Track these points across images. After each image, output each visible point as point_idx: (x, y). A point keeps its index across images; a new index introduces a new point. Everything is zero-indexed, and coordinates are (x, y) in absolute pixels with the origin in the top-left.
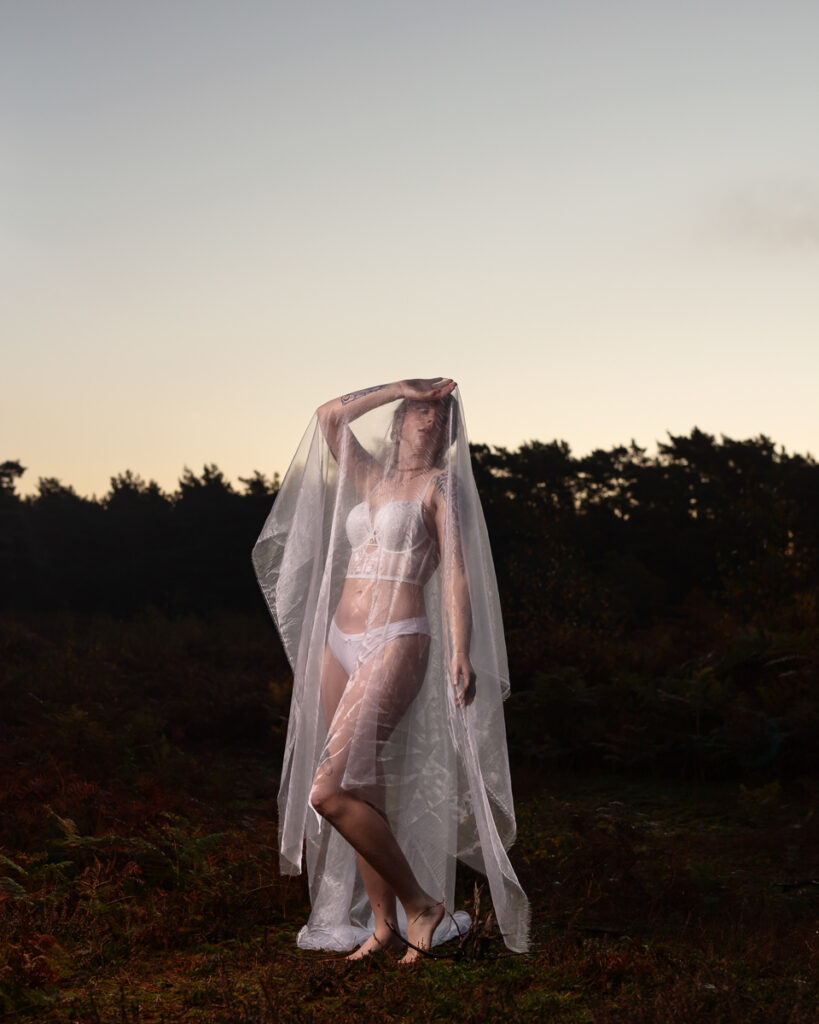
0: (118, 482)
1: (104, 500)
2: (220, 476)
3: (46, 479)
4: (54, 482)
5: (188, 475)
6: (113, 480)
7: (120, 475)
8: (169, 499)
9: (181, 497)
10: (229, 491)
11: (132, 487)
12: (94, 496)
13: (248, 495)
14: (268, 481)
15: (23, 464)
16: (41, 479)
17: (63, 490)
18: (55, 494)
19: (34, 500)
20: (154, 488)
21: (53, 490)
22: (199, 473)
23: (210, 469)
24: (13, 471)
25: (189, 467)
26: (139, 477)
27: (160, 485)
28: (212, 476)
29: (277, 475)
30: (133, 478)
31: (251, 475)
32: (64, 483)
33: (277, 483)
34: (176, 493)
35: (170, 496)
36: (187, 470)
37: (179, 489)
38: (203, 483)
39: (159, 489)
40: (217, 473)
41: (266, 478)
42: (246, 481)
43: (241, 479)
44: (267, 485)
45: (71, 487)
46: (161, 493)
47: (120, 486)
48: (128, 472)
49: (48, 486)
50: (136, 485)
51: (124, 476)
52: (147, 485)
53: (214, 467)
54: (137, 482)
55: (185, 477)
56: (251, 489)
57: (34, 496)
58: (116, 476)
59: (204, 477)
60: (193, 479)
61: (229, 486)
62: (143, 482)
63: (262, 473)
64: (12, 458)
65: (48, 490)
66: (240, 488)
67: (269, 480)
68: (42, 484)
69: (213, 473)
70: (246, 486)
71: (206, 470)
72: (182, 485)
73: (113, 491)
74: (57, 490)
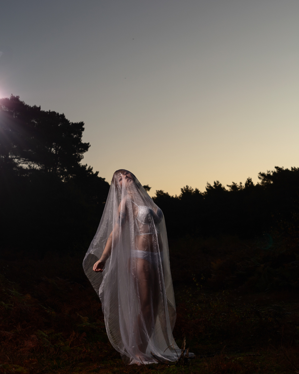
0: (184, 190)
1: (180, 197)
2: (221, 185)
5: (209, 186)
6: (182, 189)
7: (184, 187)
8: (203, 195)
9: (207, 194)
10: (224, 190)
12: (176, 195)
13: (231, 191)
14: (238, 185)
15: (149, 186)
16: (157, 191)
17: (164, 194)
18: (162, 195)
19: (155, 198)
20: (197, 191)
22: (212, 185)
23: (216, 183)
25: (209, 183)
26: (191, 187)
29: (241, 183)
30: (189, 188)
31: (231, 184)
32: (165, 192)
33: (241, 186)
35: (203, 193)
37: (206, 191)
38: (214, 188)
39: (199, 191)
40: (219, 184)
42: (230, 186)
43: (228, 186)
44: (238, 187)
45: (167, 193)
46: (200, 193)
48: (187, 186)
49: (160, 193)
50: (190, 191)
51: (186, 188)
52: (194, 190)
53: (218, 182)
54: (191, 189)
55: (208, 186)
56: (232, 189)
57: (155, 197)
58: (183, 188)
59: (214, 186)
61: (224, 188)
62: (193, 189)
63: (235, 183)
65: (159, 195)
66: (228, 189)
68: (157, 192)
69: (217, 184)
70: (230, 188)
72: (207, 189)
73: (182, 193)
74: (163, 194)
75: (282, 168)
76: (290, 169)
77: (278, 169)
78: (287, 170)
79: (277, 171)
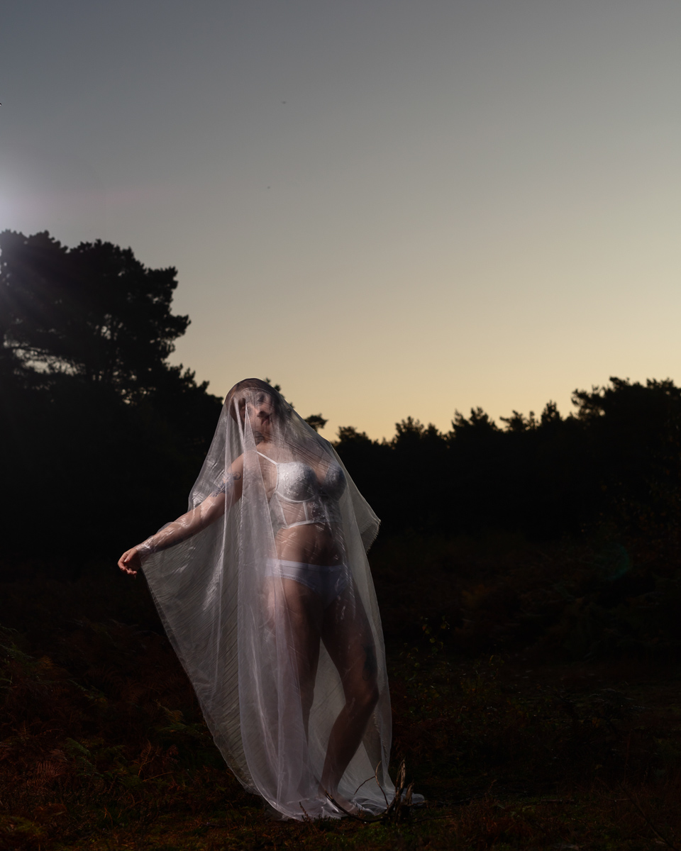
0: (402, 427)
1: (393, 443)
2: (486, 417)
3: (344, 428)
4: (350, 430)
5: (459, 418)
6: (398, 425)
7: (403, 421)
8: (445, 439)
9: (454, 436)
10: (494, 428)
11: (414, 430)
12: (384, 439)
13: (509, 431)
14: (525, 419)
15: (324, 417)
16: (340, 428)
17: (358, 435)
18: (352, 439)
19: (337, 444)
20: (432, 429)
21: (350, 437)
22: (467, 416)
23: (476, 412)
24: (317, 423)
25: (460, 411)
26: (418, 421)
27: (437, 428)
28: (478, 418)
29: (532, 414)
30: (414, 423)
31: (510, 415)
32: (359, 431)
33: (532, 420)
34: (450, 433)
35: (445, 436)
36: (457, 414)
37: (453, 430)
38: (471, 423)
39: (437, 431)
40: (483, 414)
41: (523, 417)
42: (507, 420)
43: (502, 419)
44: (525, 422)
45: (364, 433)
46: (438, 433)
47: (404, 430)
48: (409, 418)
49: (347, 434)
50: (417, 429)
51: (407, 421)
52: (426, 427)
53: (480, 410)
54: (419, 426)
55: (456, 420)
56: (511, 426)
57: (336, 442)
58: (400, 422)
59: (471, 419)
60: (463, 421)
61: (493, 425)
62: (422, 426)
63: (519, 412)
64: (316, 413)
65: (346, 437)
66: (502, 426)
67: (526, 416)
68: (342, 432)
69: (479, 415)
70: (508, 425)
71: (473, 412)
72: (455, 426)
73: (398, 434)
74: (353, 436)
75: (626, 380)
76: (644, 384)
77: (617, 384)
78: (637, 386)
79: (615, 388)
